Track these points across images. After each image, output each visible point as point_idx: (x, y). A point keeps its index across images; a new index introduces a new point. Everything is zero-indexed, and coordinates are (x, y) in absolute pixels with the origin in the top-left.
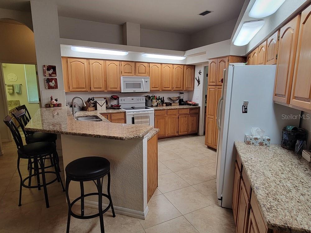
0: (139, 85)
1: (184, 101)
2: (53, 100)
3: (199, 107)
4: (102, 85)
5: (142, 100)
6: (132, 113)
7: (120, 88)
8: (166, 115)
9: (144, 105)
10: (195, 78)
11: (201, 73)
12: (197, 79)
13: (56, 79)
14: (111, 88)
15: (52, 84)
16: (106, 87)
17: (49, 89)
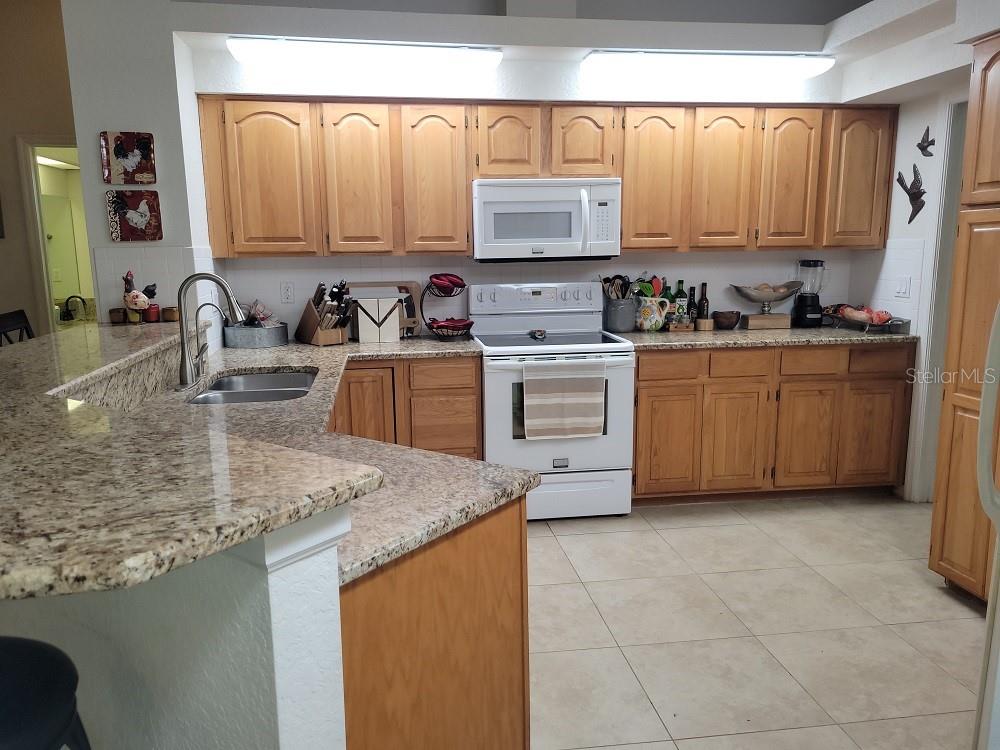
0: (563, 222)
1: (824, 302)
2: (135, 292)
3: (915, 342)
4: (379, 221)
5: (586, 297)
6: (514, 362)
7: (470, 237)
8: (704, 378)
9: (596, 325)
10: (896, 176)
11: (932, 143)
12: (909, 182)
13: (155, 194)
14: (422, 238)
15: (138, 218)
16: (400, 233)
17: (124, 239)
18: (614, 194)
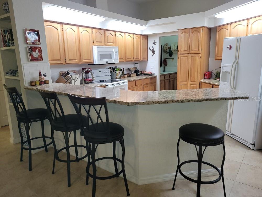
0: (109, 56)
1: (139, 71)
3: (156, 77)
4: (76, 56)
6: (111, 86)
7: (93, 59)
8: (135, 86)
9: (109, 78)
10: (149, 48)
11: (156, 43)
13: (40, 48)
14: (85, 60)
15: (36, 54)
16: (81, 59)
17: (32, 61)
18: (117, 50)
